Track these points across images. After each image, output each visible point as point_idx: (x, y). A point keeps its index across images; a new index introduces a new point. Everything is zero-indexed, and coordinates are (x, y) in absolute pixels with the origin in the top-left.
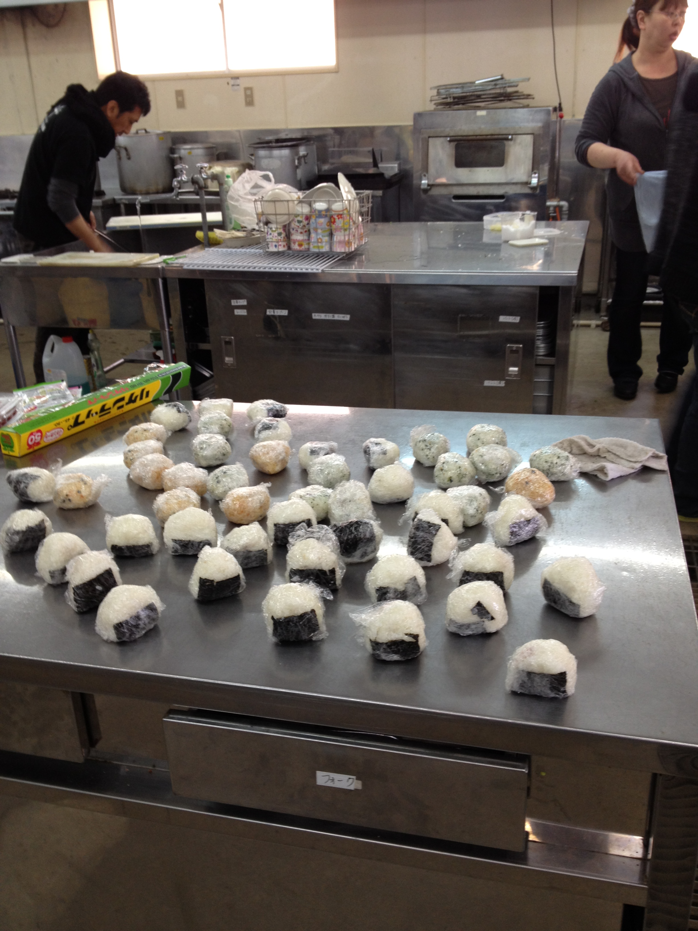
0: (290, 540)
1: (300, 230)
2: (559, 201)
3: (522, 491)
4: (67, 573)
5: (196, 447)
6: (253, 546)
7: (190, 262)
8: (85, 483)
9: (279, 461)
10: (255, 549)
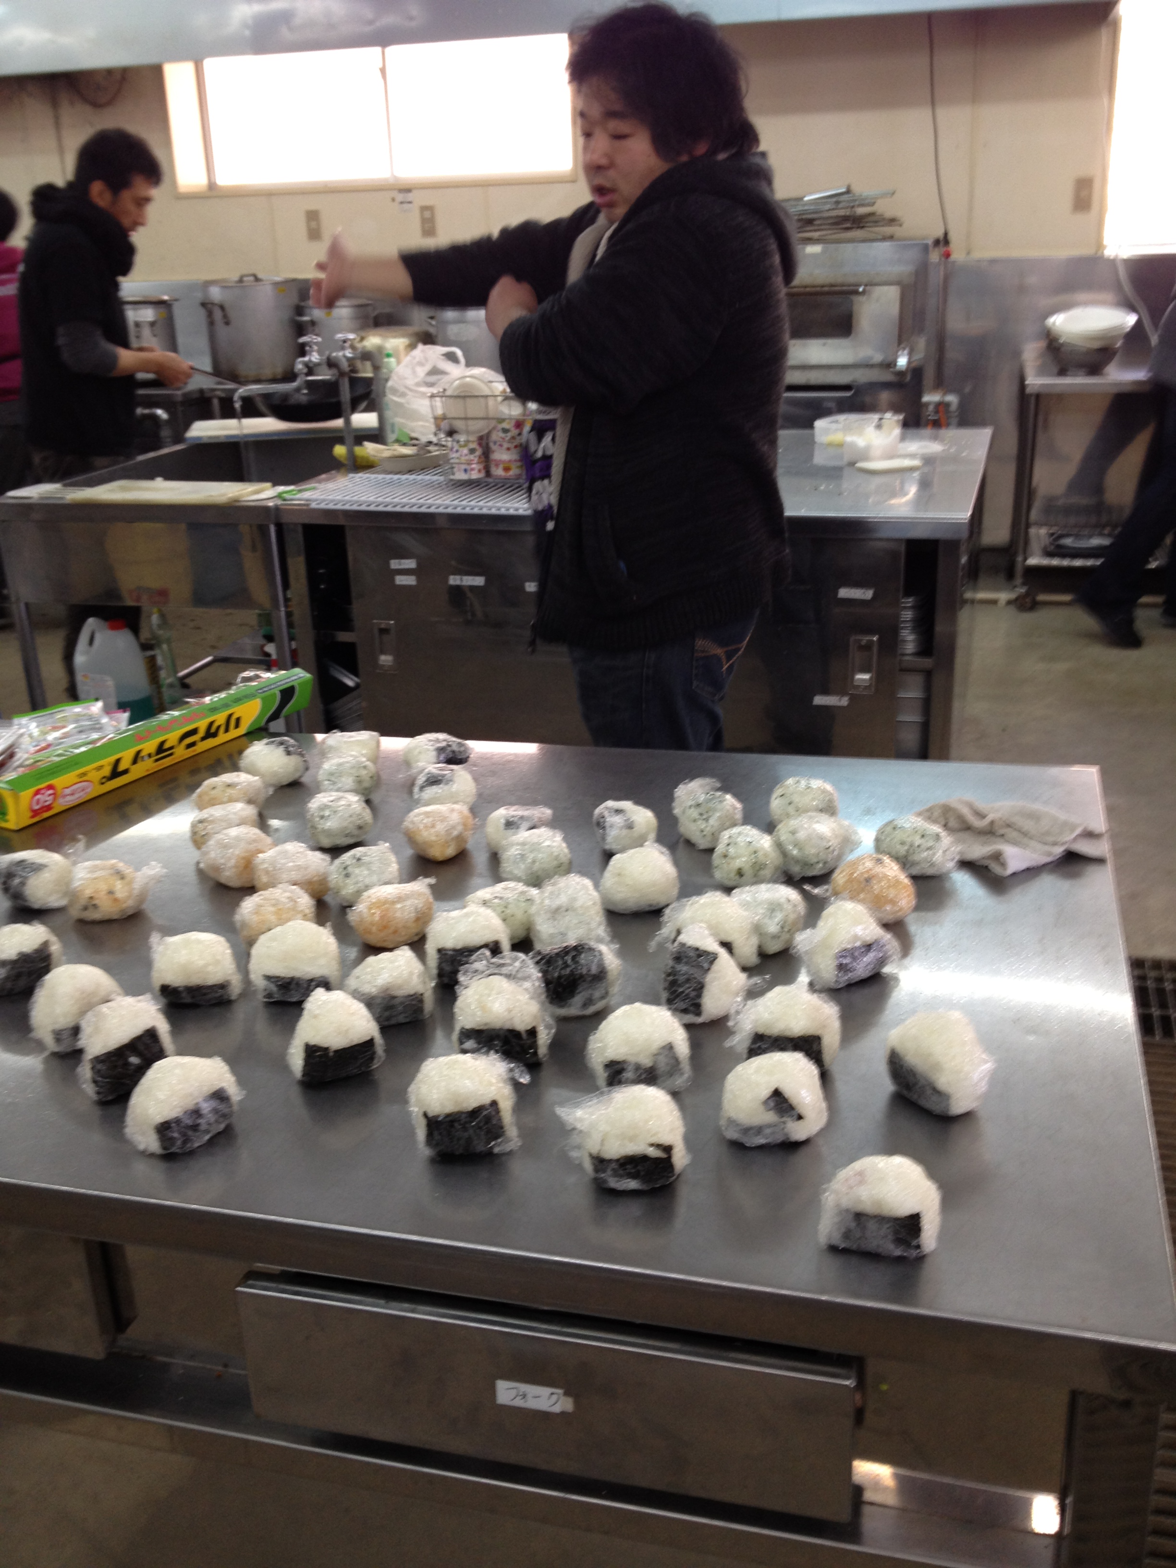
0: (461, 978)
1: (506, 445)
2: (945, 394)
3: (858, 894)
4: (81, 1036)
5: (313, 815)
6: (400, 987)
7: (322, 497)
8: (122, 878)
9: (453, 839)
10: (401, 992)
